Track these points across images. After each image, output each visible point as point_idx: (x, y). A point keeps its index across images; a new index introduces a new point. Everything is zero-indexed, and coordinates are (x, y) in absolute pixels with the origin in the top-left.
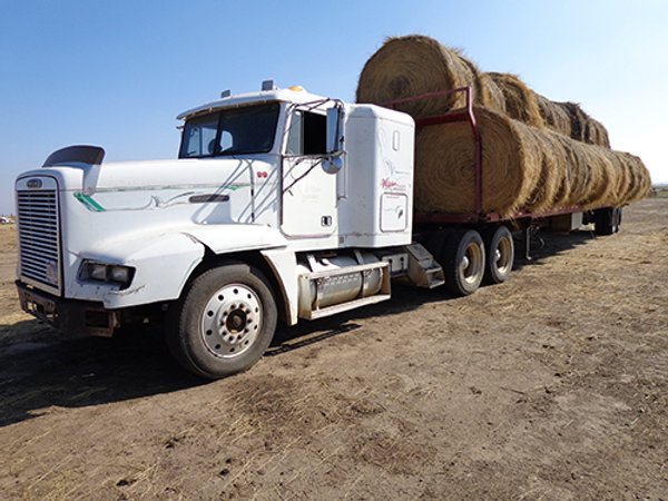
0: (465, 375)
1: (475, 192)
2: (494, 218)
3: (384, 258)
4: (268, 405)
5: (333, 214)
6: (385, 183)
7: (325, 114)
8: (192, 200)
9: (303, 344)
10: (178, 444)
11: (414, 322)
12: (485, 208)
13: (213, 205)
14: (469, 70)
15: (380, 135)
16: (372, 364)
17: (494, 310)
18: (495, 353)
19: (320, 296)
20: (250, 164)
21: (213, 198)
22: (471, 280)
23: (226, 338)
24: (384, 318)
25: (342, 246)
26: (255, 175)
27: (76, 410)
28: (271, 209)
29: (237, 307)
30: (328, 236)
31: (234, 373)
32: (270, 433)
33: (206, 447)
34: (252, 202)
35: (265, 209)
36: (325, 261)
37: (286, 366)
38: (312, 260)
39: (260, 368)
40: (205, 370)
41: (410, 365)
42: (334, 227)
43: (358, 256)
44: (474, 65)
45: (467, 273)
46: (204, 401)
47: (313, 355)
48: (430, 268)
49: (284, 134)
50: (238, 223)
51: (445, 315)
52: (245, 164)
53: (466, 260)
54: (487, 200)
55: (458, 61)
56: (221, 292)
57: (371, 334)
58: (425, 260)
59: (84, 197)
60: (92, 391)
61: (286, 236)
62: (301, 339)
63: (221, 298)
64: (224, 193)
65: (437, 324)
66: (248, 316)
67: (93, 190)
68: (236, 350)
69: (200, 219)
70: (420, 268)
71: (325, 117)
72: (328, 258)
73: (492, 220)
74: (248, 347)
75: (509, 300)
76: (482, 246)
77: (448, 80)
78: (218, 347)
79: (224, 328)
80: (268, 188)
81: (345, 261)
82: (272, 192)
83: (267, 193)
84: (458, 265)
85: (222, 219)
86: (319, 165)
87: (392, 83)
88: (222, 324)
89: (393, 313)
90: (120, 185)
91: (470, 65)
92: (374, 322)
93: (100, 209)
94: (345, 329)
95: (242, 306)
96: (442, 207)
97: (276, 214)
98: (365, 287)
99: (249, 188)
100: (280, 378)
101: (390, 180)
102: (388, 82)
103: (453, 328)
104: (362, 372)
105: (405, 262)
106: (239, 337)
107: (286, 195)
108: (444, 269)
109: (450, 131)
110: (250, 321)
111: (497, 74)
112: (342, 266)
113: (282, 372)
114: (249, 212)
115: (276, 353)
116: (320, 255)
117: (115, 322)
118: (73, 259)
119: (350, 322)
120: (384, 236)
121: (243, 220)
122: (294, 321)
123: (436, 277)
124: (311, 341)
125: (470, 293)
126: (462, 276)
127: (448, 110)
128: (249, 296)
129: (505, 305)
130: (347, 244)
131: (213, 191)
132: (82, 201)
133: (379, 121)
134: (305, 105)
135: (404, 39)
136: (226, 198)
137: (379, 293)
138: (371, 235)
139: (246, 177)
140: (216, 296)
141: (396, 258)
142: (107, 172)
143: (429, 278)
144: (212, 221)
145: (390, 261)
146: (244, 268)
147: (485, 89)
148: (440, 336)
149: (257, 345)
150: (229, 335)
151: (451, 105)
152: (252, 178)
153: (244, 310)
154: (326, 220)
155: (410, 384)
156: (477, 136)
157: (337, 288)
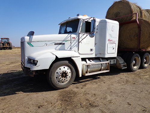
0: (127, 98)
1: (138, 43)
2: (144, 50)
3: (109, 60)
4: (67, 99)
5: (94, 48)
6: (109, 40)
7: (91, 21)
8: (55, 44)
9: (84, 82)
10: (41, 107)
11: (116, 78)
12: (141, 47)
13: (60, 45)
14: (138, 9)
15: (108, 27)
16: (100, 90)
17: (142, 77)
18: (139, 91)
19: (89, 70)
20: (71, 35)
21: (60, 44)
22: (135, 67)
23: (61, 79)
24: (108, 76)
25: (96, 57)
26: (72, 38)
27: (25, 93)
28: (76, 47)
29: (64, 72)
30: (92, 54)
31: (63, 88)
32: (64, 108)
33: (47, 110)
34: (71, 45)
35: (74, 47)
36: (91, 60)
37: (77, 88)
38: (87, 60)
39: (70, 87)
40: (56, 87)
41: (111, 92)
42: (94, 52)
43: (101, 59)
44: (140, 7)
45: (134, 65)
46: (53, 95)
47: (85, 85)
48: (123, 64)
49: (80, 27)
50: (67, 50)
51: (126, 77)
52: (69, 35)
53: (134, 62)
54: (141, 45)
55: (135, 6)
56: (60, 68)
57: (103, 80)
58: (121, 61)
59: (29, 43)
60: (30, 89)
61: (80, 54)
62: (83, 80)
63: (60, 69)
64: (64, 42)
65: (122, 79)
66: (67, 74)
67: (31, 42)
68: (64, 82)
69: (57, 49)
70: (119, 63)
71: (90, 22)
72: (92, 60)
73: (143, 51)
74: (67, 82)
75: (147, 74)
76: (140, 58)
77: (131, 11)
78: (59, 81)
79: (61, 77)
80: (75, 41)
81: (97, 61)
82: (76, 42)
83: (75, 43)
84: (131, 63)
85: (63, 49)
86: (89, 35)
87: (115, 14)
88: (60, 76)
89: (110, 75)
90: (38, 40)
91: (139, 7)
92: (105, 77)
93: (33, 46)
94: (96, 79)
95: (65, 71)
96: (128, 47)
97: (77, 48)
98: (102, 68)
99: (70, 41)
100: (74, 91)
101: (111, 39)
102: (114, 13)
103: (127, 81)
104: (96, 92)
105: (115, 61)
106: (65, 79)
107: (80, 43)
108: (127, 64)
109: (131, 26)
110: (68, 75)
111: (148, 10)
112: (96, 62)
113: (75, 90)
114: (70, 47)
115: (76, 83)
116: (90, 59)
117: (34, 73)
118: (26, 58)
119: (98, 77)
120: (109, 54)
121: (68, 50)
122: (81, 76)
123: (124, 66)
124: (86, 81)
125: (135, 71)
126: (132, 66)
127: (130, 20)
128: (68, 69)
129: (145, 76)
130: (98, 56)
131: (60, 42)
132: (29, 44)
133: (108, 23)
134: (86, 19)
135: (119, 2)
136: (64, 44)
137: (107, 70)
138: (104, 54)
139: (69, 39)
140: (59, 69)
141: (112, 60)
142: (35, 37)
143: (122, 66)
144: (60, 50)
145: (111, 61)
146: (67, 62)
147: (143, 14)
148: (123, 83)
149: (70, 81)
150: (62, 79)
151: (132, 19)
152: (71, 39)
153: (66, 72)
154: (91, 50)
155: (109, 98)
156: (139, 27)
157: (94, 68)
